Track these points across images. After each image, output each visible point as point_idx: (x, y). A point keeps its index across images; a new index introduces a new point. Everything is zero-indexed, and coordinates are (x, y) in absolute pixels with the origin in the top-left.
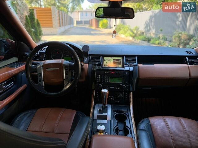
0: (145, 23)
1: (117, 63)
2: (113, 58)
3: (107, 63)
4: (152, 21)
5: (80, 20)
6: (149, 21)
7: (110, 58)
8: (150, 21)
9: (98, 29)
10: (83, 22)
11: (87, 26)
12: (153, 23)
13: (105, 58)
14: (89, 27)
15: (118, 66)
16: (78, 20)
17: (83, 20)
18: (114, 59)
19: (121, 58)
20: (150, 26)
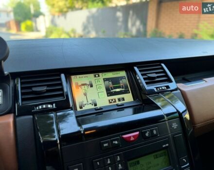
1: (118, 90)
2: (100, 74)
3: (85, 94)
7: (92, 75)
12: (91, 25)
13: (76, 80)
15: (123, 99)
18: (105, 80)
19: (123, 74)
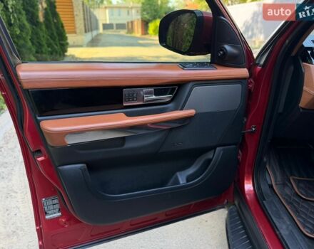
0: (244, 24)
4: (257, 22)
5: (108, 22)
6: (250, 22)
8: (253, 21)
9: (146, 36)
10: (115, 26)
11: (123, 32)
14: (127, 33)
16: (104, 22)
17: (114, 22)
20: (253, 30)
